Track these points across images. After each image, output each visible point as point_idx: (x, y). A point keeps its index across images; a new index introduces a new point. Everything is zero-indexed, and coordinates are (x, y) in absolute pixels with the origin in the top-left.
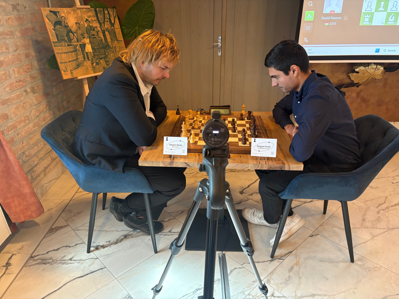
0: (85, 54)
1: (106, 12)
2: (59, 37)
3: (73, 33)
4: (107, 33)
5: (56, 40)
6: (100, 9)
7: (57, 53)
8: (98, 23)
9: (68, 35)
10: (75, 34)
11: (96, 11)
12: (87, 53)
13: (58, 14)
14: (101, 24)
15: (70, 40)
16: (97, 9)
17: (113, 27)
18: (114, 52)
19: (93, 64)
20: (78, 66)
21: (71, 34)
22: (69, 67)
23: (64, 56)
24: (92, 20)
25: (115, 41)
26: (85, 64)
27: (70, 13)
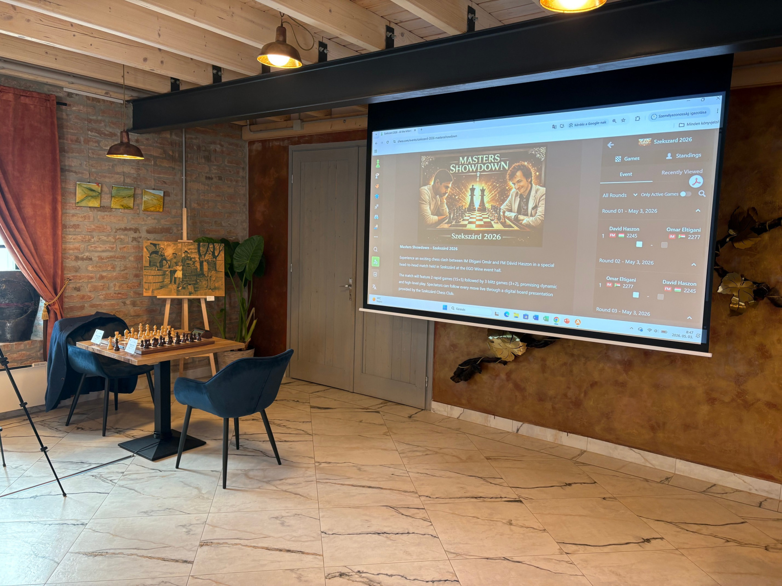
0: (173, 278)
1: (211, 246)
2: (152, 263)
3: (166, 261)
4: (205, 264)
5: (148, 265)
6: (205, 243)
7: (145, 275)
8: (198, 255)
9: (161, 262)
10: (169, 262)
11: (199, 246)
12: (175, 278)
13: (157, 246)
14: (201, 256)
15: (161, 266)
16: (201, 244)
17: (214, 259)
18: (207, 280)
19: (178, 287)
20: (162, 287)
21: (164, 261)
22: (152, 287)
23: (150, 277)
24: (192, 252)
25: (213, 271)
26: (170, 286)
27: (170, 245)
